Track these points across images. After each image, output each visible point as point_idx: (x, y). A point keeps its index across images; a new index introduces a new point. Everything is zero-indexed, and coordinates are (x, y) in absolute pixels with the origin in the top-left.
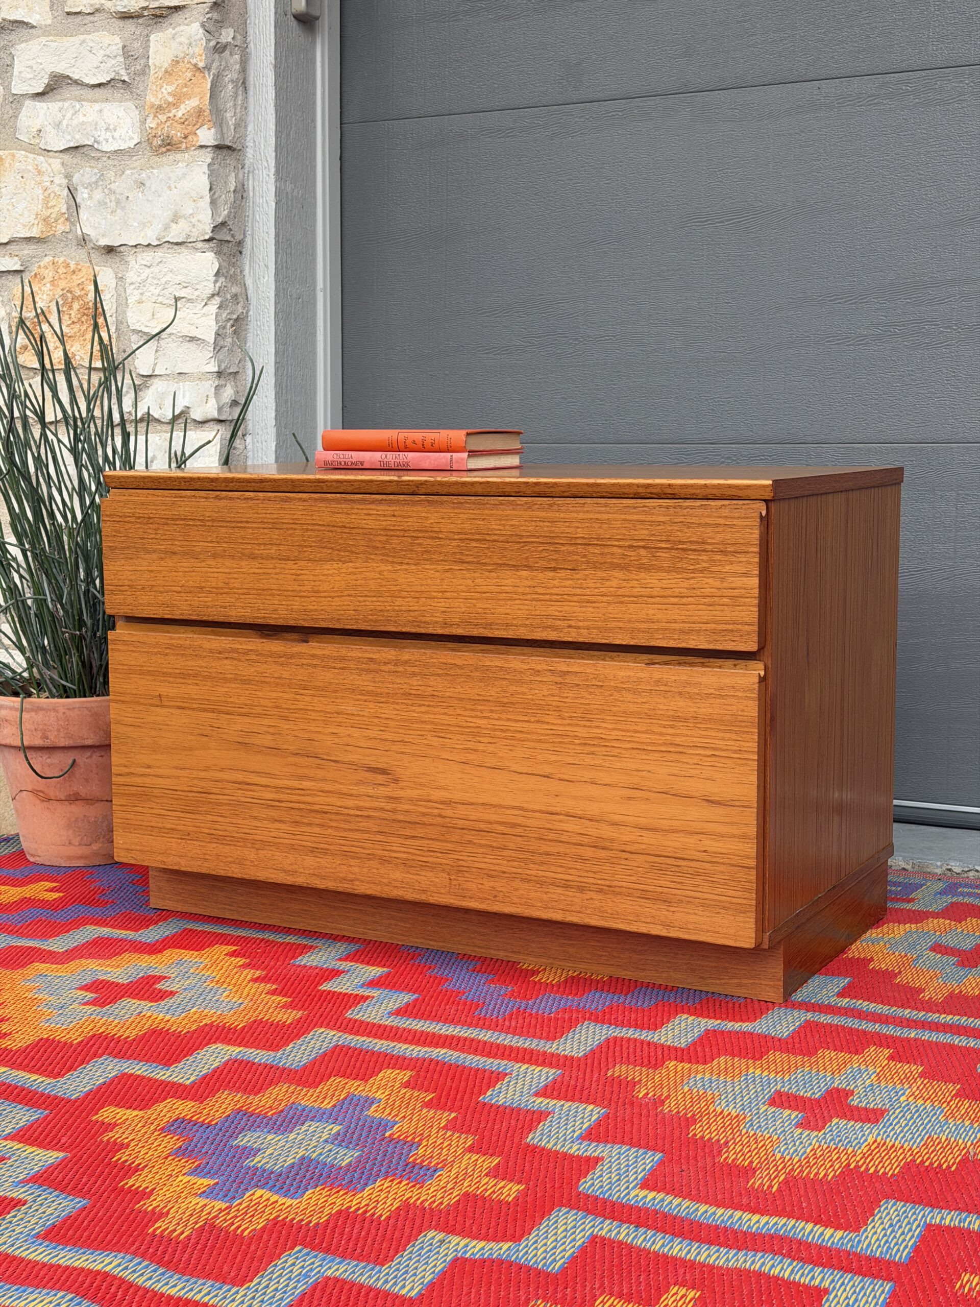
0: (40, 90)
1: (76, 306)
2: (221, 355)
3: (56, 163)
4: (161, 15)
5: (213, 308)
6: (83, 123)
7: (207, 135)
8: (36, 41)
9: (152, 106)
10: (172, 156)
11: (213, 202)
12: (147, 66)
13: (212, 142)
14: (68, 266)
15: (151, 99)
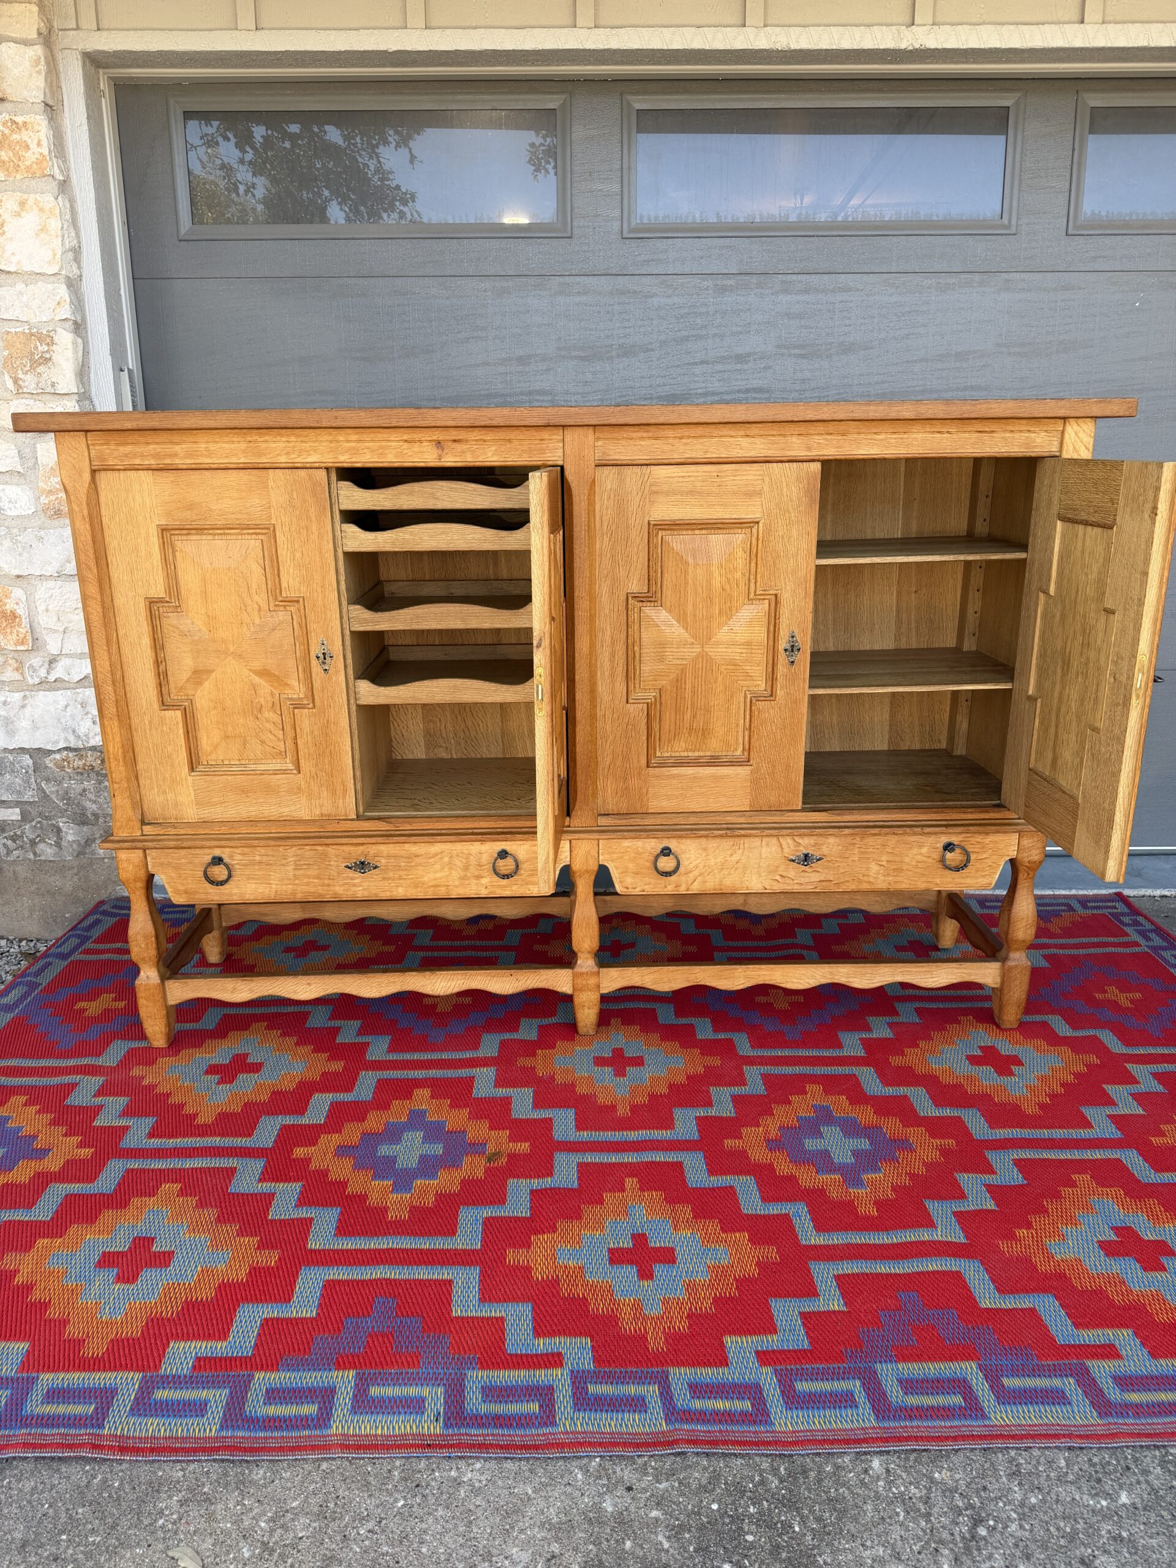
12: (36, 463)
15: (41, 485)
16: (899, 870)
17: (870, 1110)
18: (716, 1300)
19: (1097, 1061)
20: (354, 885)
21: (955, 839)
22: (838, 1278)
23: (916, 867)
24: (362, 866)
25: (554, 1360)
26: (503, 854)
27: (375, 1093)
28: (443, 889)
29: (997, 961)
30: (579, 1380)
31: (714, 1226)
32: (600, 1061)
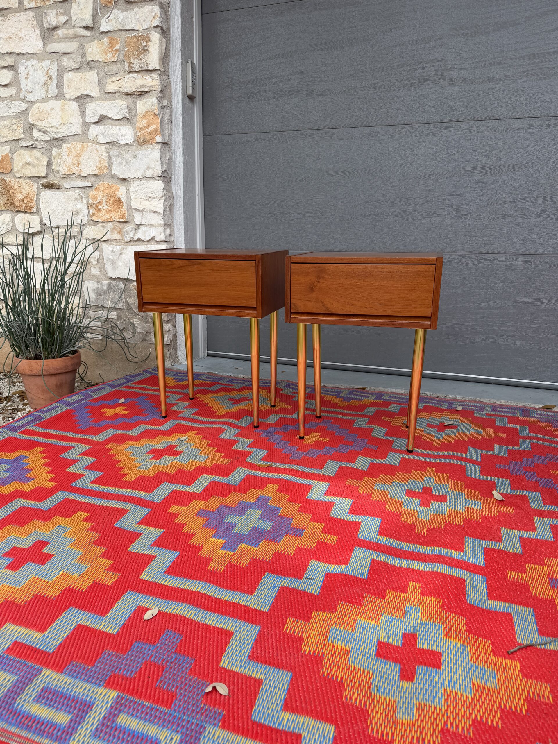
0: (97, 121)
1: (112, 199)
2: (166, 218)
3: (103, 148)
4: (141, 94)
5: (162, 201)
6: (113, 133)
7: (159, 139)
8: (94, 103)
9: (139, 128)
10: (146, 146)
11: (162, 163)
12: (136, 113)
13: (161, 141)
14: (109, 185)
15: (138, 125)
27: (241, 482)
32: (411, 493)
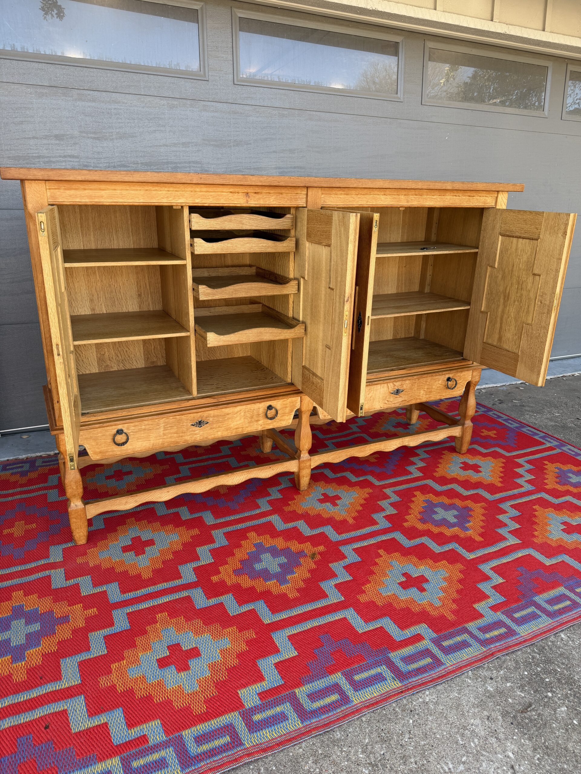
16: (430, 392)
17: (445, 498)
18: (458, 591)
19: (504, 461)
20: (196, 434)
21: (451, 376)
22: (492, 569)
23: (437, 389)
24: (200, 423)
25: (418, 638)
26: (270, 407)
27: (227, 540)
28: (240, 429)
29: (459, 425)
30: (437, 642)
31: (430, 562)
32: (321, 501)
